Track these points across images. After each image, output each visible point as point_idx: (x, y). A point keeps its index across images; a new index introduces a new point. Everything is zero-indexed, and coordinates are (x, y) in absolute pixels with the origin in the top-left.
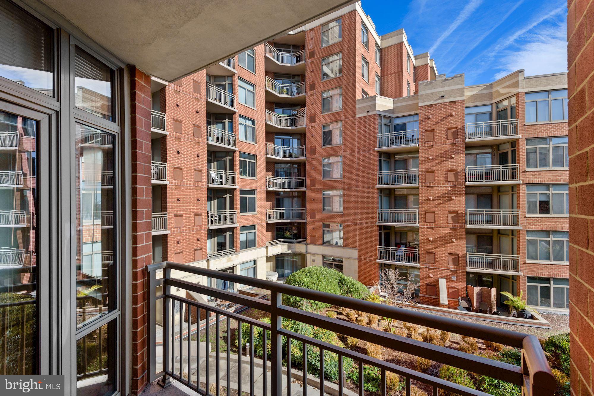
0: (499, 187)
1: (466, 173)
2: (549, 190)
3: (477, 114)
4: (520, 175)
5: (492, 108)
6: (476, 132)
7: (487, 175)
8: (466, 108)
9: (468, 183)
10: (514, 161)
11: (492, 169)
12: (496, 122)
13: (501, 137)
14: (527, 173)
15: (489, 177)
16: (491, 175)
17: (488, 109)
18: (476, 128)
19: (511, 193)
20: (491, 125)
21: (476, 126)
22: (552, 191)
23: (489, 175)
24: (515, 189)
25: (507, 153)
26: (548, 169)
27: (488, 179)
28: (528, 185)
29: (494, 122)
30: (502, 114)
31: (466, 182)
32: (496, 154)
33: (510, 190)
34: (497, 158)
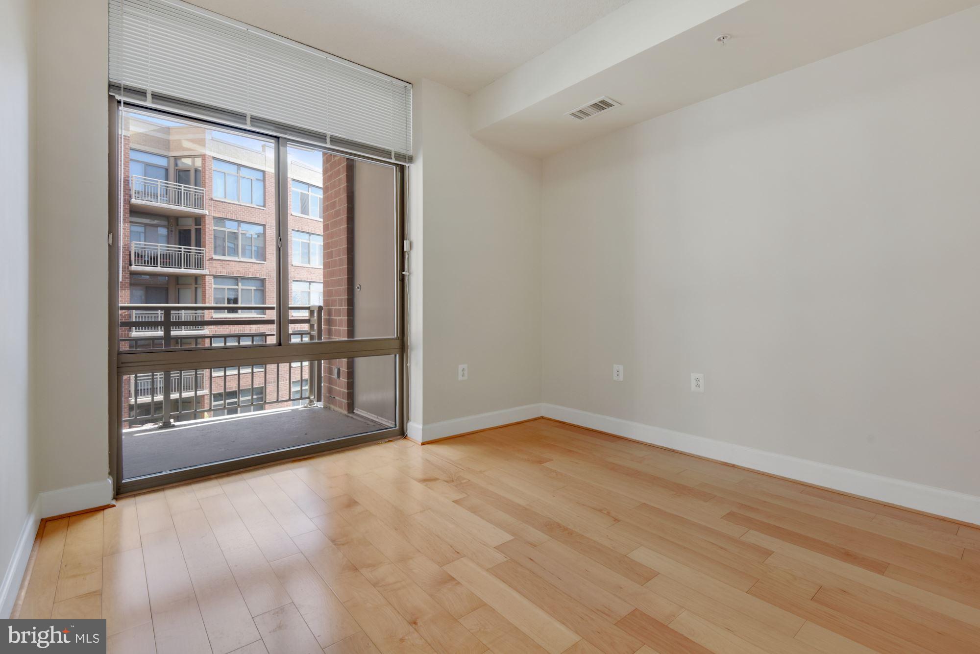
0: (177, 278)
1: (130, 252)
2: (237, 285)
3: (147, 165)
4: (206, 263)
5: (168, 163)
6: (145, 192)
7: (163, 259)
8: (131, 149)
9: (134, 268)
10: (199, 244)
11: (168, 250)
12: (174, 185)
13: (182, 208)
14: (215, 262)
15: (166, 262)
16: (167, 260)
17: (163, 162)
18: (145, 186)
19: (194, 286)
20: (167, 187)
21: (145, 183)
22: (240, 286)
23: (166, 259)
24: (199, 281)
25: (189, 231)
26: (236, 259)
27: (164, 265)
28: (215, 277)
29: (172, 184)
30: (183, 175)
31: (131, 265)
32: (173, 230)
33: (194, 284)
34: (175, 236)
